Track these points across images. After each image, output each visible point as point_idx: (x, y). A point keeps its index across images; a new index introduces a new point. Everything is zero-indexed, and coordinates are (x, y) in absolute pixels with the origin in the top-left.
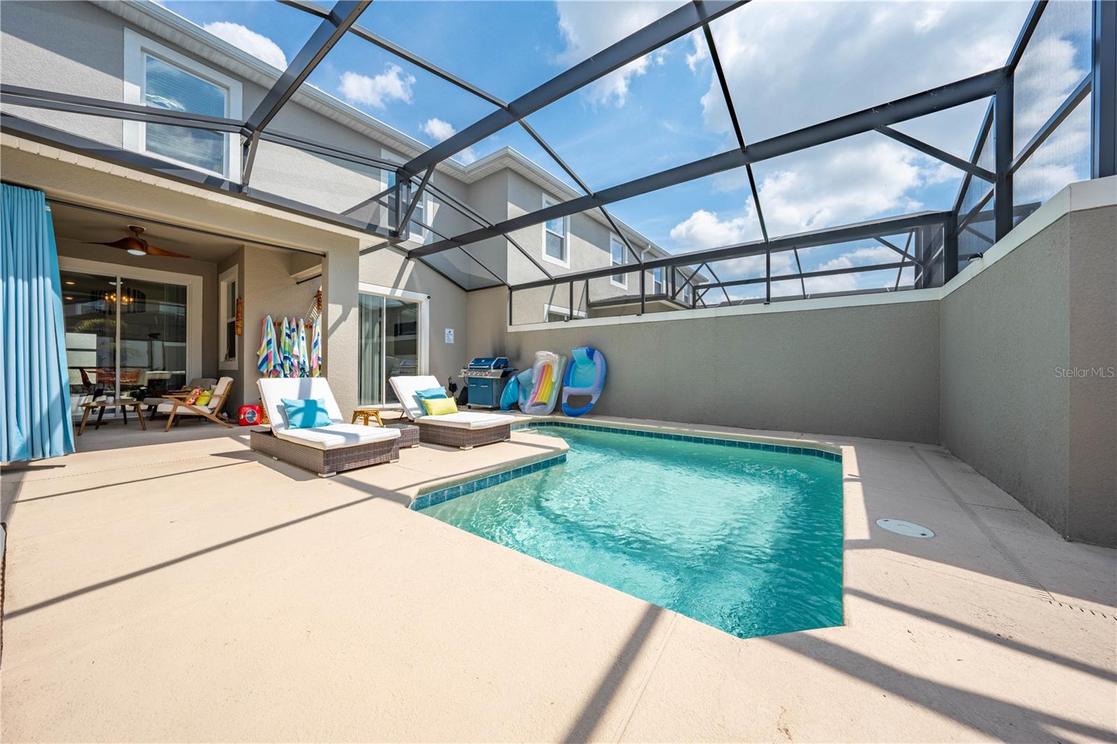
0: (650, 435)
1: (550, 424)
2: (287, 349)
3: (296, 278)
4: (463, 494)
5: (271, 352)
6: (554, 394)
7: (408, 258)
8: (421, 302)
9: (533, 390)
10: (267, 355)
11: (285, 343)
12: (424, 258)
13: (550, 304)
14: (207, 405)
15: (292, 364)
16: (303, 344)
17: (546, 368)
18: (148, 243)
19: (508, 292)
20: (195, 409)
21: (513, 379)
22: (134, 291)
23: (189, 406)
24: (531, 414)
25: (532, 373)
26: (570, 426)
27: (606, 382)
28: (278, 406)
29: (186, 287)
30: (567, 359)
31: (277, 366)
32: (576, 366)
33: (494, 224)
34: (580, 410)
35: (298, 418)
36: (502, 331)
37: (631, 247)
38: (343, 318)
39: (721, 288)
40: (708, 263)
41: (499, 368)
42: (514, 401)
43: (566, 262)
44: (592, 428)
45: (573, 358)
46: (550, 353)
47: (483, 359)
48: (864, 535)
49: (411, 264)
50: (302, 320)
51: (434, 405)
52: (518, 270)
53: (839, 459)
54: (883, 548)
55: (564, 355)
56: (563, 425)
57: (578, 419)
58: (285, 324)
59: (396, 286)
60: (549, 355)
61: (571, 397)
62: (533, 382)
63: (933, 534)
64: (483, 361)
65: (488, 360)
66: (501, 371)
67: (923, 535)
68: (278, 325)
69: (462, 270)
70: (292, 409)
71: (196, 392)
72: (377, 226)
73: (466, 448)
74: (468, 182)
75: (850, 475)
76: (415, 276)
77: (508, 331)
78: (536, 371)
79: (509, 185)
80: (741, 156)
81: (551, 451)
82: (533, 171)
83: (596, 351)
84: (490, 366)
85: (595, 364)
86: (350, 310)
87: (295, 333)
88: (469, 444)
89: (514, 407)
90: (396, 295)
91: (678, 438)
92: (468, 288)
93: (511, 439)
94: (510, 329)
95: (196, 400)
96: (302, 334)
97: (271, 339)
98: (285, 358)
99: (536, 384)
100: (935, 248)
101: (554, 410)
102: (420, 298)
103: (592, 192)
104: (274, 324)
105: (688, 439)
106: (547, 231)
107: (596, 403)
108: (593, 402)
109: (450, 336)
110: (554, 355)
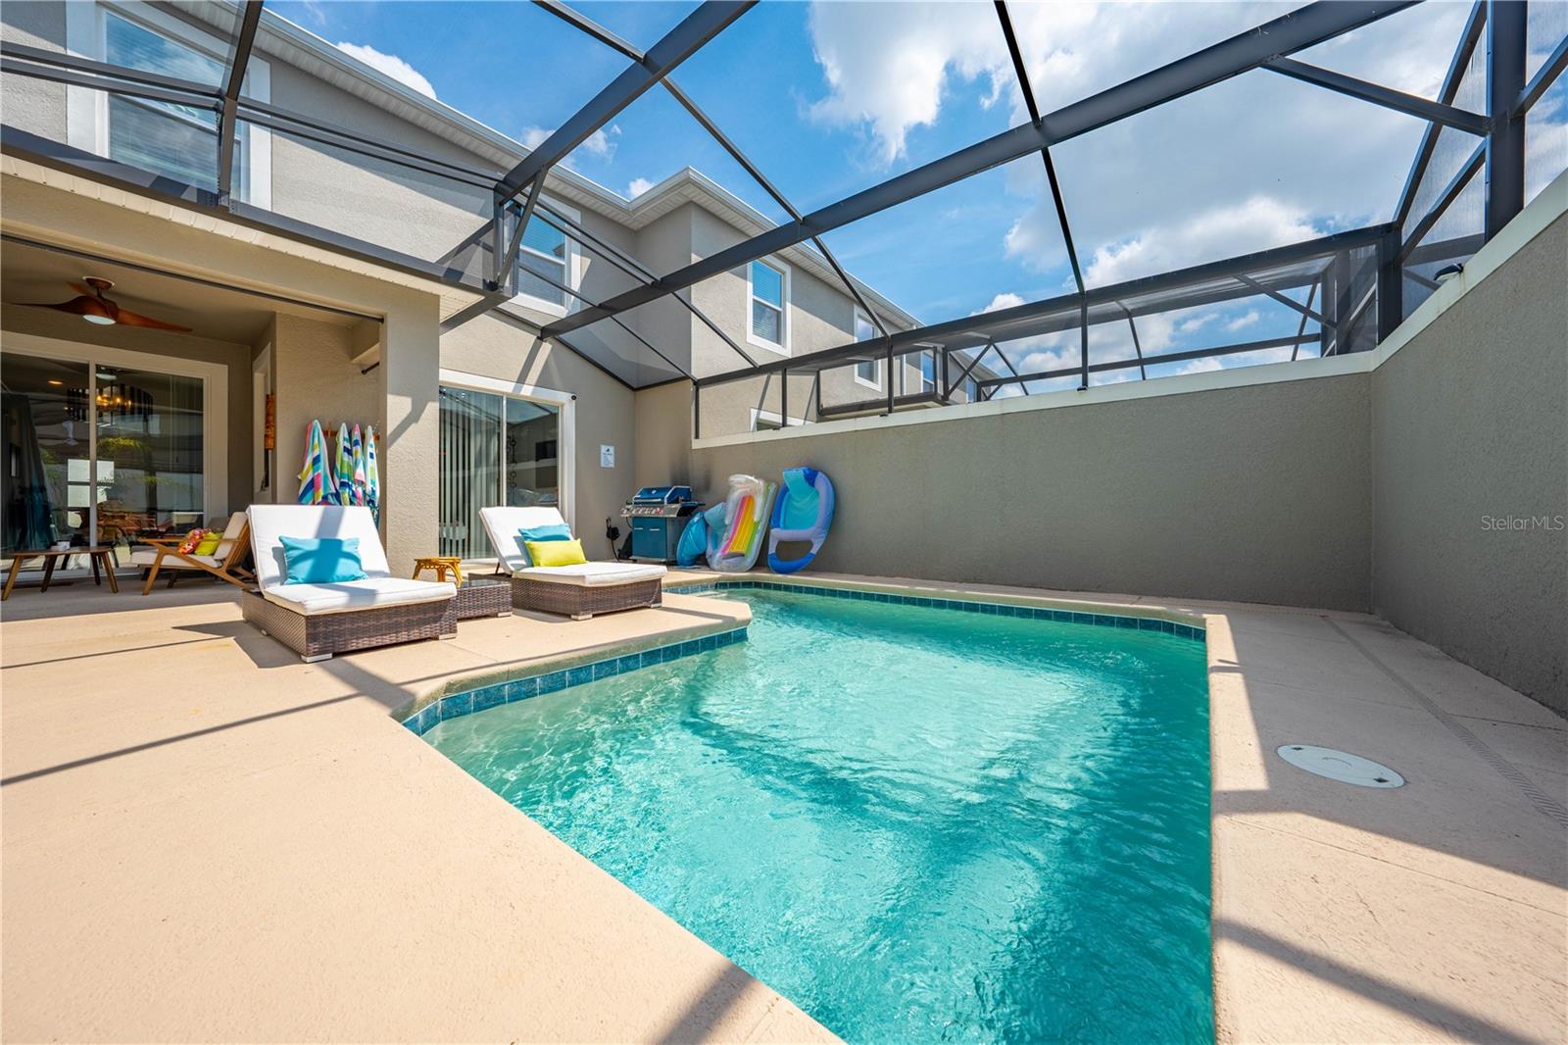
0: (897, 600)
1: (747, 584)
2: (345, 471)
3: (360, 365)
4: (543, 692)
5: (319, 475)
6: (756, 540)
7: (541, 338)
8: (562, 405)
9: (726, 534)
10: (313, 480)
11: (342, 461)
12: (564, 336)
13: (760, 408)
14: (213, 554)
15: (354, 495)
16: (372, 463)
17: (746, 501)
18: (119, 307)
19: (692, 389)
20: (191, 561)
21: (696, 519)
22: (132, 389)
23: (183, 556)
24: (722, 570)
25: (725, 508)
26: (778, 587)
27: (834, 520)
28: (274, 549)
29: (202, 380)
30: (778, 486)
31: (330, 497)
32: (790, 496)
33: (659, 278)
34: (794, 563)
35: (304, 568)
36: (685, 449)
37: (882, 325)
38: (414, 417)
39: (1019, 384)
40: (996, 344)
41: (677, 502)
42: (699, 552)
43: (784, 347)
44: (809, 590)
45: (785, 484)
46: (750, 478)
47: (653, 489)
48: (1255, 779)
49: (546, 347)
50: (370, 428)
51: (545, 550)
52: (707, 356)
53: (1200, 635)
54: (1299, 810)
55: (774, 481)
56: (767, 586)
57: (789, 577)
58: (343, 433)
59: (522, 379)
60: (747, 481)
61: (782, 544)
62: (727, 522)
63: (1402, 782)
64: (654, 492)
65: (662, 490)
66: (677, 506)
67: (1380, 781)
68: (331, 435)
69: (623, 357)
70: (294, 553)
71: (194, 535)
72: (462, 273)
73: (580, 618)
74: (636, 226)
75: (1221, 661)
76: (553, 364)
77: (694, 448)
78: (731, 506)
79: (693, 228)
80: (1034, 135)
81: (720, 621)
82: (730, 207)
83: (820, 474)
84: (663, 498)
85: (818, 493)
86: (425, 406)
87: (359, 448)
88: (586, 611)
89: (700, 560)
90: (522, 393)
91: (940, 604)
92: (636, 385)
93: (663, 605)
94: (696, 444)
95: (196, 546)
96: (371, 449)
97: (319, 456)
98: (343, 484)
99: (730, 525)
100: (1356, 296)
101: (755, 565)
102: (561, 399)
103: (802, 214)
104: (326, 433)
105: (956, 606)
106: (754, 300)
107: (818, 553)
108: (814, 551)
109: (609, 457)
110: (756, 481)
